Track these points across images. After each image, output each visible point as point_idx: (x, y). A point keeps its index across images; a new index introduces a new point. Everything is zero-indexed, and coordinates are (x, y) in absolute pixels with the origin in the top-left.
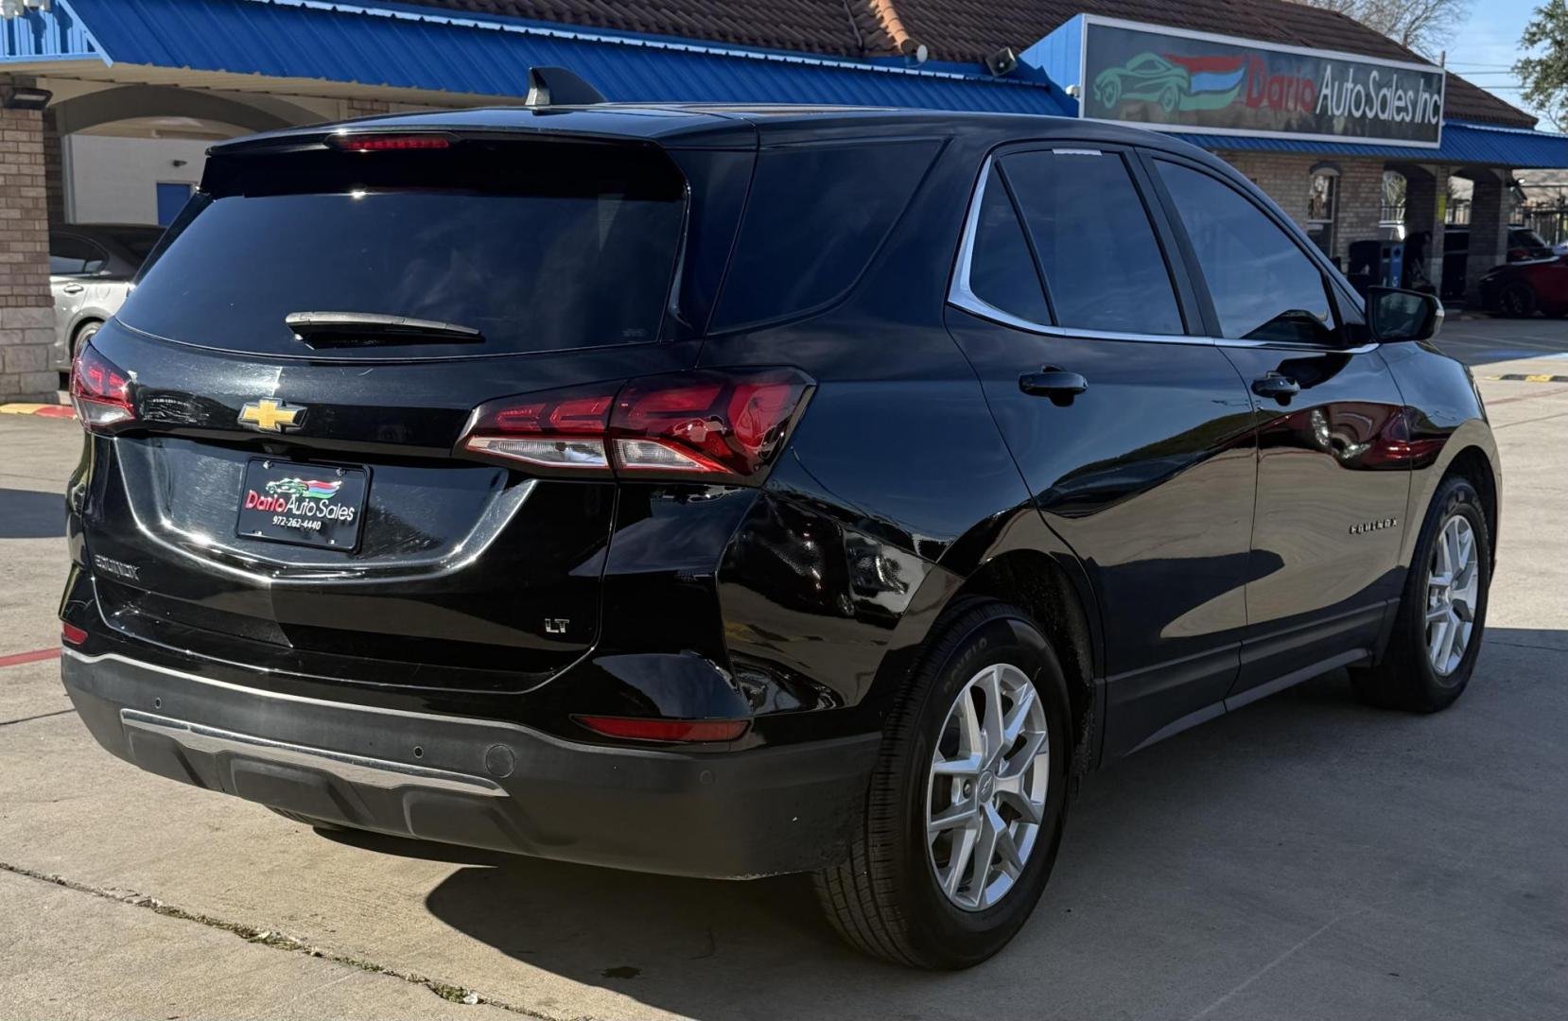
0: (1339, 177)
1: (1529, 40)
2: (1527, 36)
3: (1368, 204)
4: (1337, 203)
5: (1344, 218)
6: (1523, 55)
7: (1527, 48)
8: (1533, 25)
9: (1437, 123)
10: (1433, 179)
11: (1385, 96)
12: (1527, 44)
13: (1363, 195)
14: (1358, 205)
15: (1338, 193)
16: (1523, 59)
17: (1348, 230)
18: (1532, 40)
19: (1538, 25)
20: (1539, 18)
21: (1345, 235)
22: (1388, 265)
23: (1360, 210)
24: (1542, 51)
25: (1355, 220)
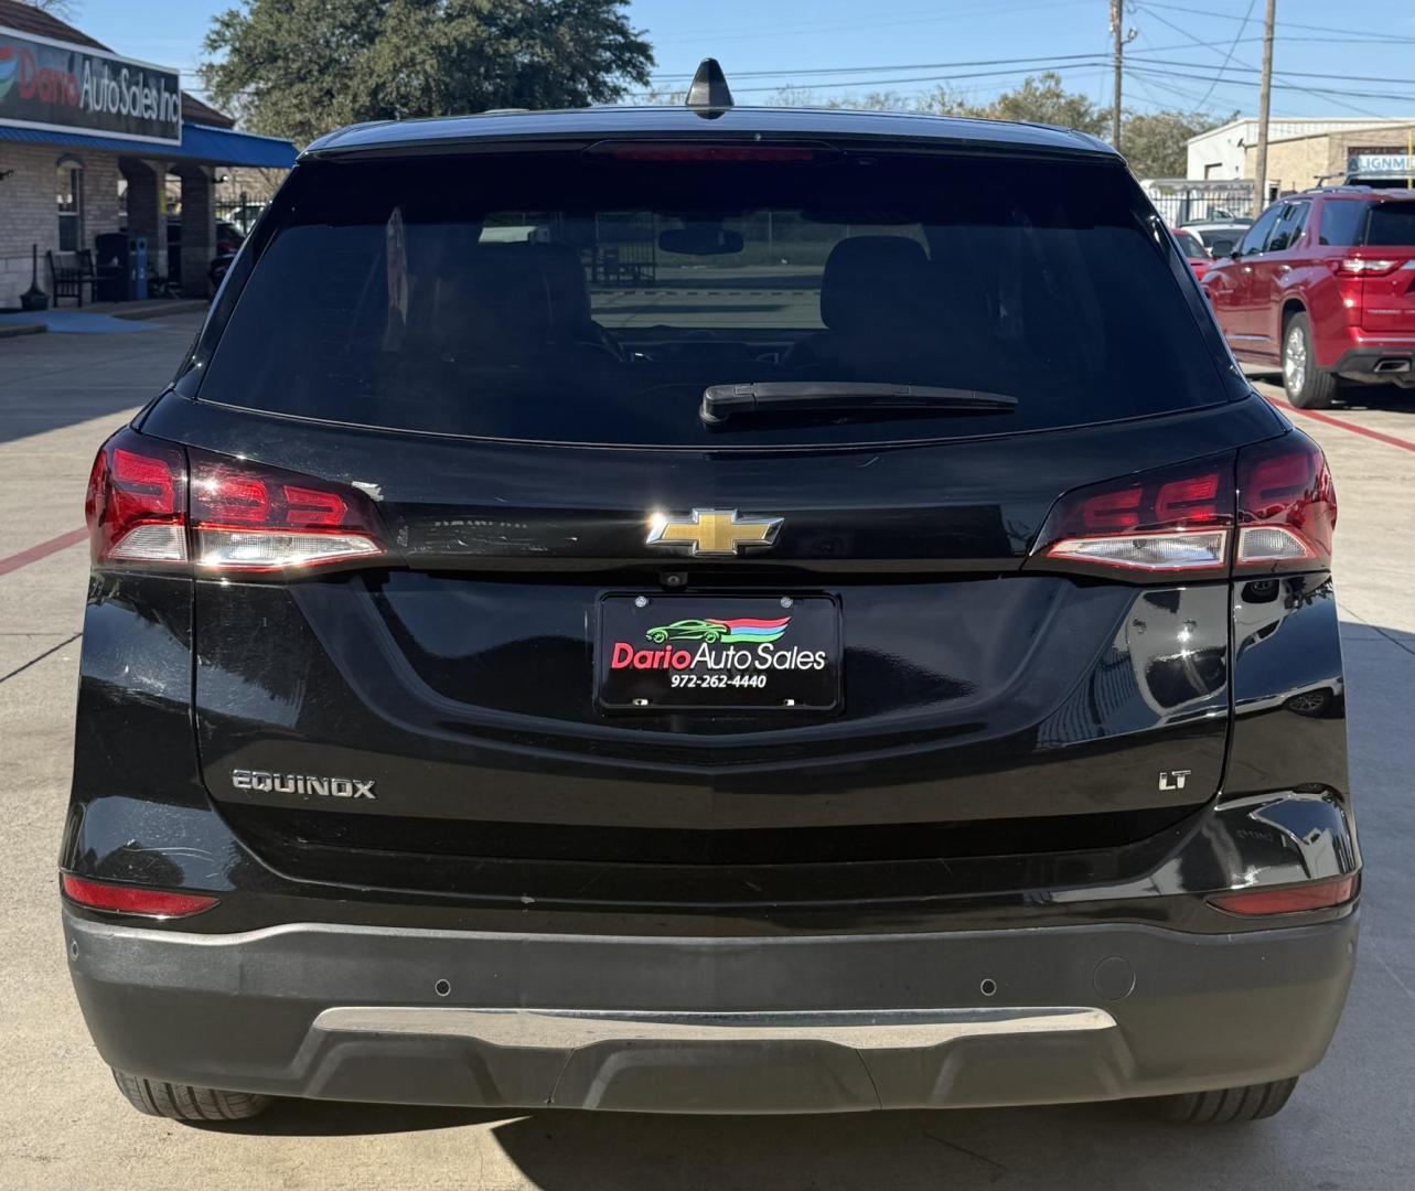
0: (80, 170)
1: (211, 46)
2: (209, 42)
3: (107, 198)
4: (82, 196)
5: (89, 211)
6: (207, 59)
7: (210, 53)
8: (214, 32)
9: (177, 122)
10: (153, 174)
11: (134, 94)
12: (210, 49)
13: (104, 188)
14: (99, 198)
15: (81, 186)
16: (207, 63)
17: (93, 222)
18: (213, 45)
19: (218, 33)
20: (217, 26)
21: (91, 228)
22: (136, 257)
23: (103, 203)
24: (221, 57)
25: (98, 213)
